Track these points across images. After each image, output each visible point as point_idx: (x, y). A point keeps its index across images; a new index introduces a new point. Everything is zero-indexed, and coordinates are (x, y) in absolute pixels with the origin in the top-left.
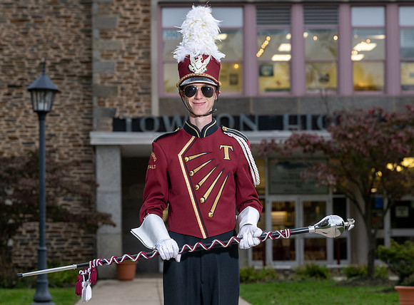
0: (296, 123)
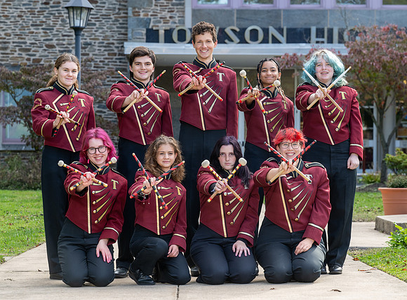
0: (322, 37)
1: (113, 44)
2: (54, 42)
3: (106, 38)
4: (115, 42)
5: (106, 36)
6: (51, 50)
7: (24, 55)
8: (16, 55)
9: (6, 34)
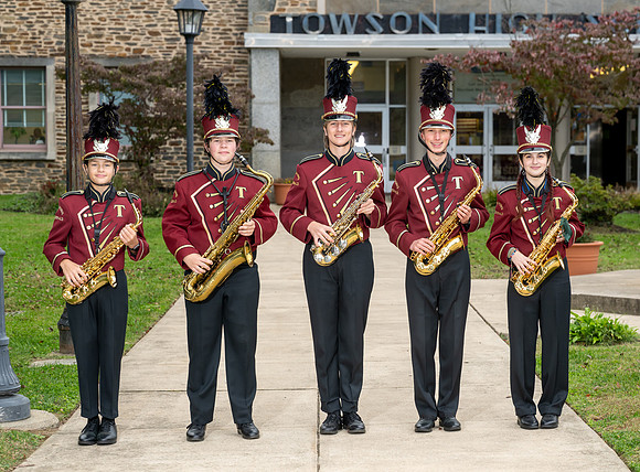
0: (483, 25)
1: (230, 30)
2: (159, 28)
3: (221, 23)
4: (232, 28)
5: (222, 21)
6: (155, 38)
7: (122, 44)
8: (113, 44)
9: (100, 19)
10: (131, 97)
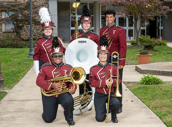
10: (14, 13)
